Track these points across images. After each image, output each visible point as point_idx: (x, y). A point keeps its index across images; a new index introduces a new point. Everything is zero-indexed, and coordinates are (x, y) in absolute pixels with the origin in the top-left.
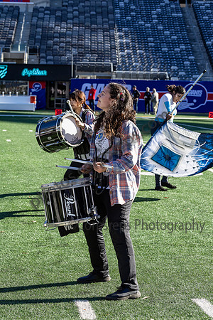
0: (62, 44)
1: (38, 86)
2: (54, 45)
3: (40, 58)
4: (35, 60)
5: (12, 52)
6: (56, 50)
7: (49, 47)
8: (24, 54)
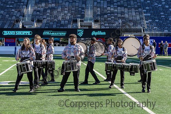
0: (112, 17)
2: (108, 18)
3: (101, 25)
4: (98, 26)
5: (84, 22)
6: (109, 20)
7: (105, 19)
8: (92, 23)
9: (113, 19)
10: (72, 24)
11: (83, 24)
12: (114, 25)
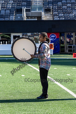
0: (69, 5)
1: (54, 36)
2: (63, 5)
4: (50, 17)
5: (32, 11)
6: (65, 9)
7: (59, 7)
8: (41, 13)
9: (70, 7)
10: (16, 15)
11: (30, 14)
12: (71, 15)
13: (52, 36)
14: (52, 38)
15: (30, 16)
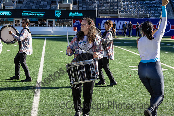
1: (78, 22)
3: (79, 6)
4: (76, 7)
5: (63, 3)
7: (84, 1)
8: (70, 4)
12: (92, 6)
13: (77, 22)
14: (77, 23)
15: (62, 6)
